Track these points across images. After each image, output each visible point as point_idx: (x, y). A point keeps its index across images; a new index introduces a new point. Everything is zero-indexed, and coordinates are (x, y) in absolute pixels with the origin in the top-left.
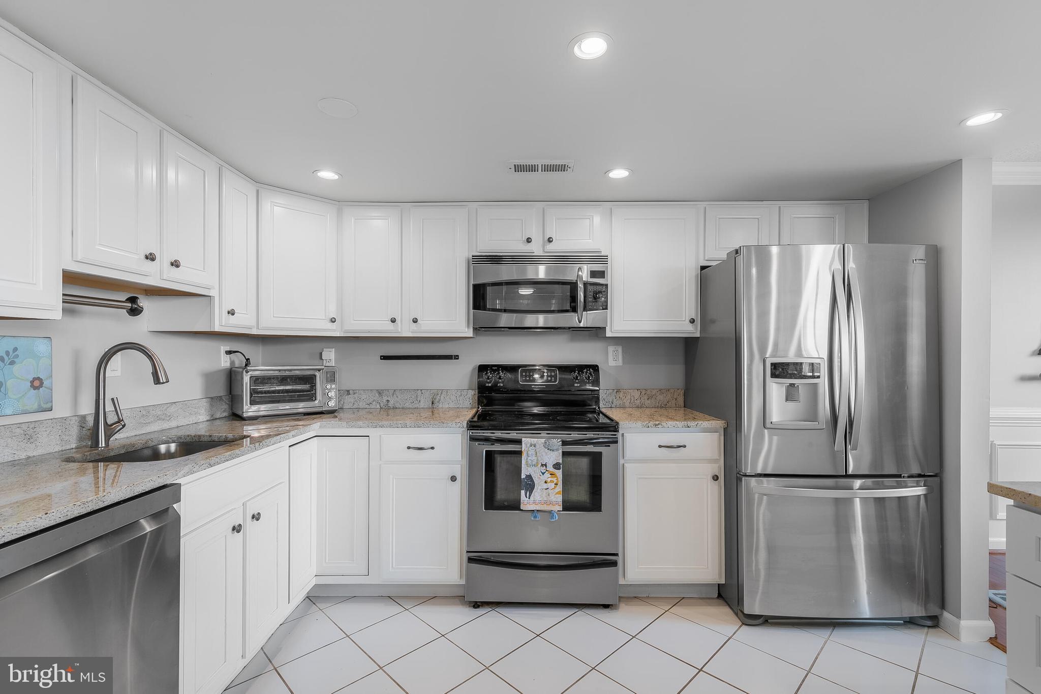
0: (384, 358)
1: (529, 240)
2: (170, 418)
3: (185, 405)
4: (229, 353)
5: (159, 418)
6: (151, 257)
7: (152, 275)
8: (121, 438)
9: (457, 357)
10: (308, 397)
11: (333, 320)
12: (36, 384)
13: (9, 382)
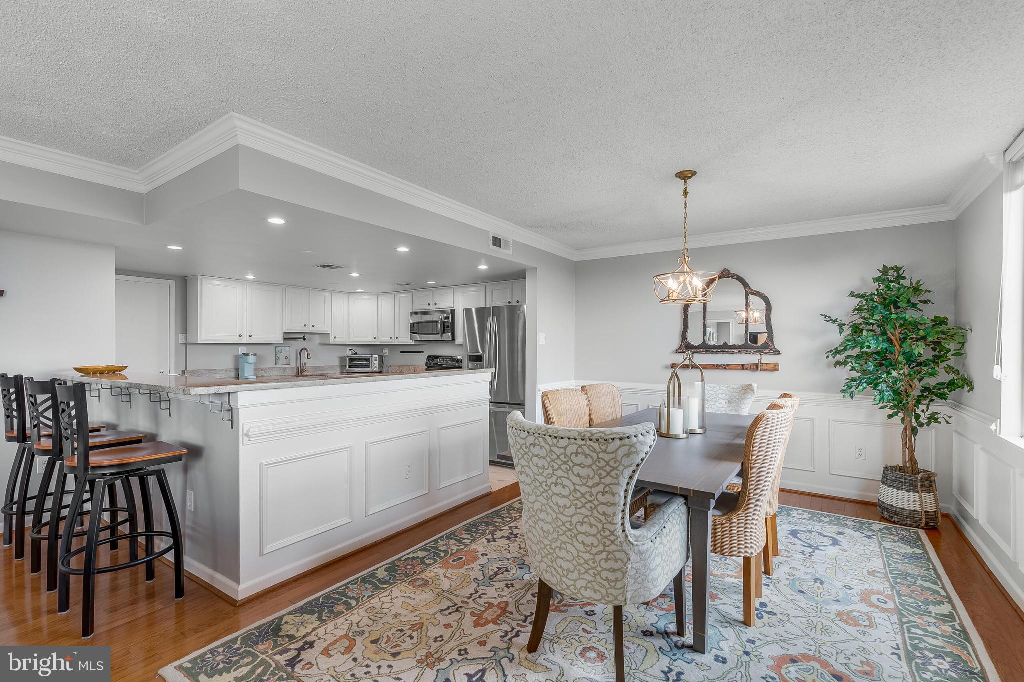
0: (402, 352)
1: (429, 304)
2: (323, 370)
3: (331, 367)
4: (350, 350)
5: (320, 370)
6: (305, 326)
7: (306, 330)
8: (305, 373)
9: (423, 352)
10: (368, 366)
11: (375, 338)
12: (287, 358)
13: (281, 357)
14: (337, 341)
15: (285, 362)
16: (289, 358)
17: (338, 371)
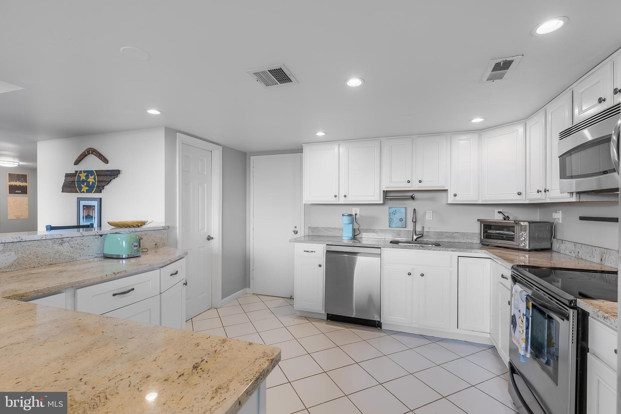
0: (582, 218)
1: (601, 100)
2: (454, 238)
3: (464, 234)
4: (500, 212)
6: (409, 182)
7: (412, 187)
10: (511, 238)
11: (519, 194)
12: (401, 220)
13: (394, 219)
14: (460, 199)
15: (400, 224)
16: (404, 220)
17: (477, 241)
